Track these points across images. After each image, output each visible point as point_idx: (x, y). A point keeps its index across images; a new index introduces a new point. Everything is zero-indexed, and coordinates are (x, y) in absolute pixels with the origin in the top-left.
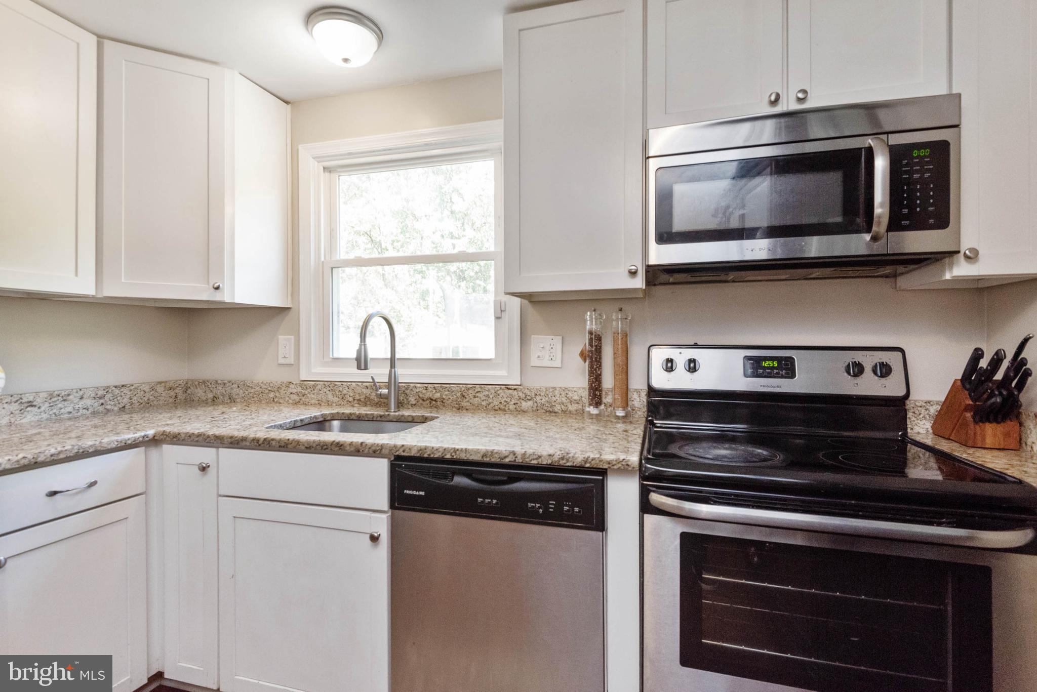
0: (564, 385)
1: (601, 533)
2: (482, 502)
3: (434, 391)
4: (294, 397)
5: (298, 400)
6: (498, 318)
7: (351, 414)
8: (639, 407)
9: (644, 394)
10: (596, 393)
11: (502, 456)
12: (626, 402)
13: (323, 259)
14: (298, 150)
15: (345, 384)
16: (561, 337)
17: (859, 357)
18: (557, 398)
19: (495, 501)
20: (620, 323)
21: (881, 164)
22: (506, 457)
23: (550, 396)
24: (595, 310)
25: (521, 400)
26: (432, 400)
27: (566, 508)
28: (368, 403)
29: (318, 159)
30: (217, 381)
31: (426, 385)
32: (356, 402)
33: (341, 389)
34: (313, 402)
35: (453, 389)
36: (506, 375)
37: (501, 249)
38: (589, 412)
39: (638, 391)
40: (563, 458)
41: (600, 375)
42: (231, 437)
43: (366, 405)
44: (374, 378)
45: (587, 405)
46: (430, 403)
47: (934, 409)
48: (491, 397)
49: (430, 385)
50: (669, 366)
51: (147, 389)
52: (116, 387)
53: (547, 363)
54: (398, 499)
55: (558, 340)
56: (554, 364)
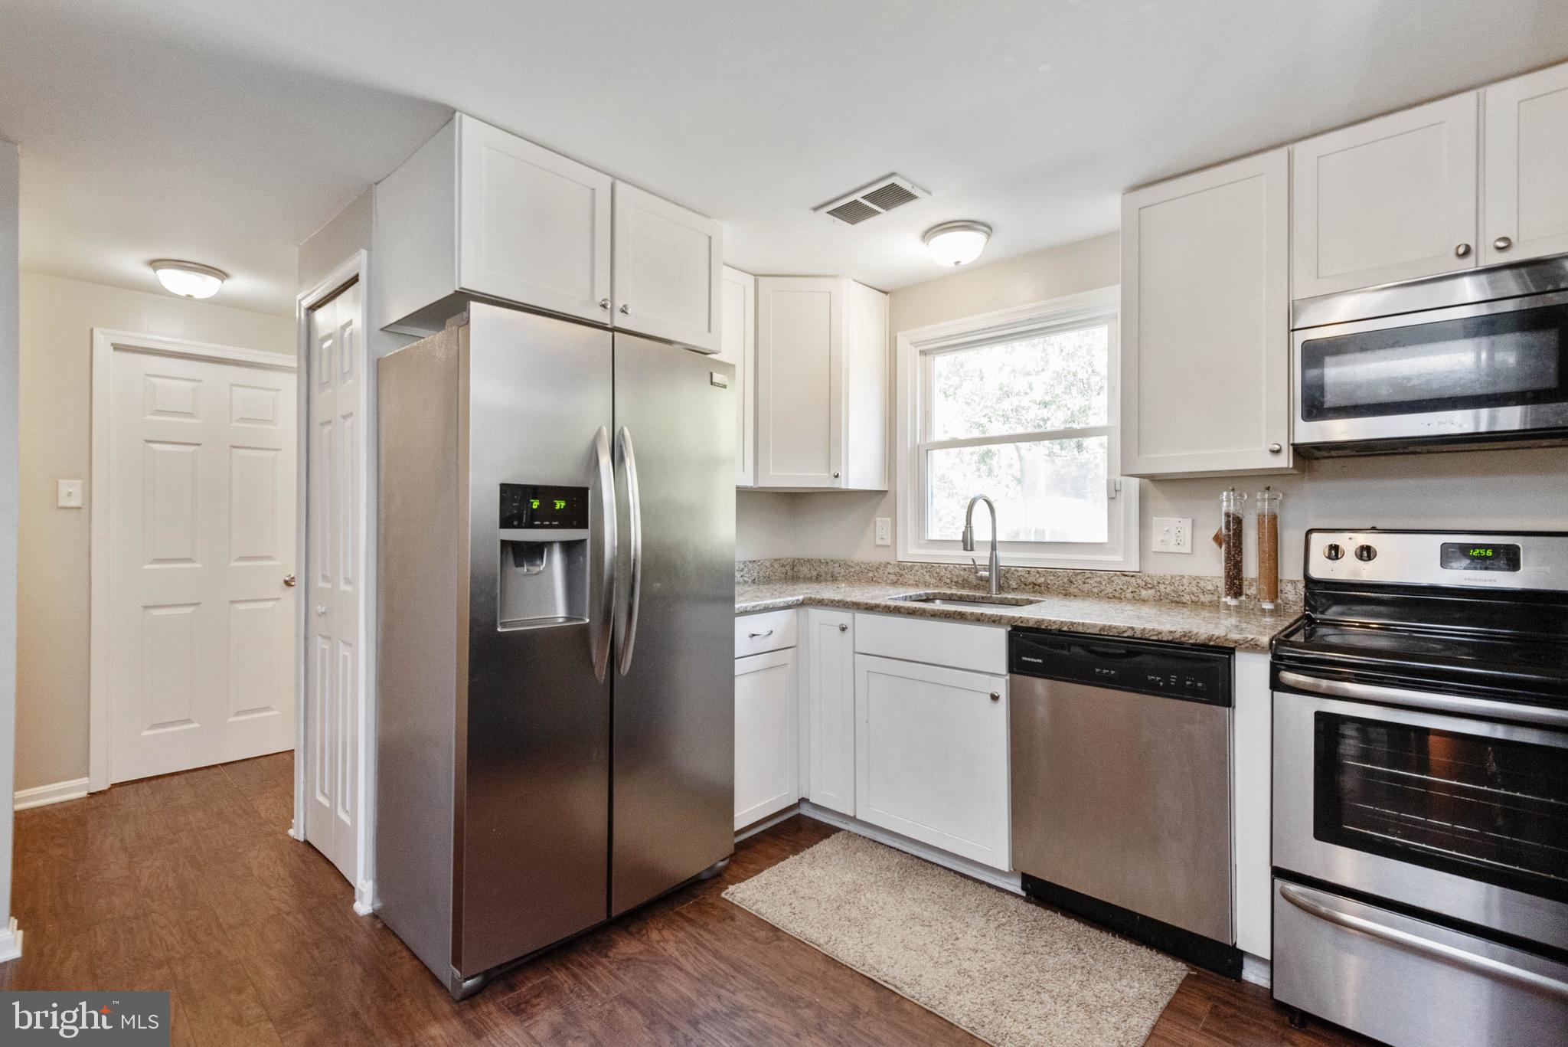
0: (1194, 574)
1: (1227, 709)
2: (1100, 672)
3: (1038, 576)
4: (892, 577)
5: (895, 580)
6: (1111, 499)
7: (952, 594)
8: (1294, 600)
9: (1301, 586)
10: (1235, 582)
11: (1121, 631)
12: (1274, 593)
13: (918, 442)
14: (896, 338)
15: (942, 565)
16: (1191, 520)
18: (1185, 587)
19: (1113, 672)
20: (1266, 503)
22: (1124, 632)
23: (1176, 585)
24: (1233, 490)
25: (1140, 588)
26: (1035, 584)
27: (1188, 683)
28: (966, 585)
29: (915, 344)
30: (820, 560)
31: (1029, 569)
32: (953, 583)
33: (938, 571)
34: (911, 582)
35: (1060, 574)
36: (1122, 560)
37: (1117, 423)
38: (1226, 602)
39: (1293, 582)
40: (1185, 636)
41: (1241, 561)
42: (867, 604)
43: (964, 587)
44: (975, 560)
45: (1223, 595)
46: (1033, 588)
48: (1104, 583)
49: (1033, 570)
50: (1335, 552)
51: (768, 565)
52: (750, 562)
53: (1172, 548)
54: (1016, 665)
55: (1187, 523)
56: (1182, 550)
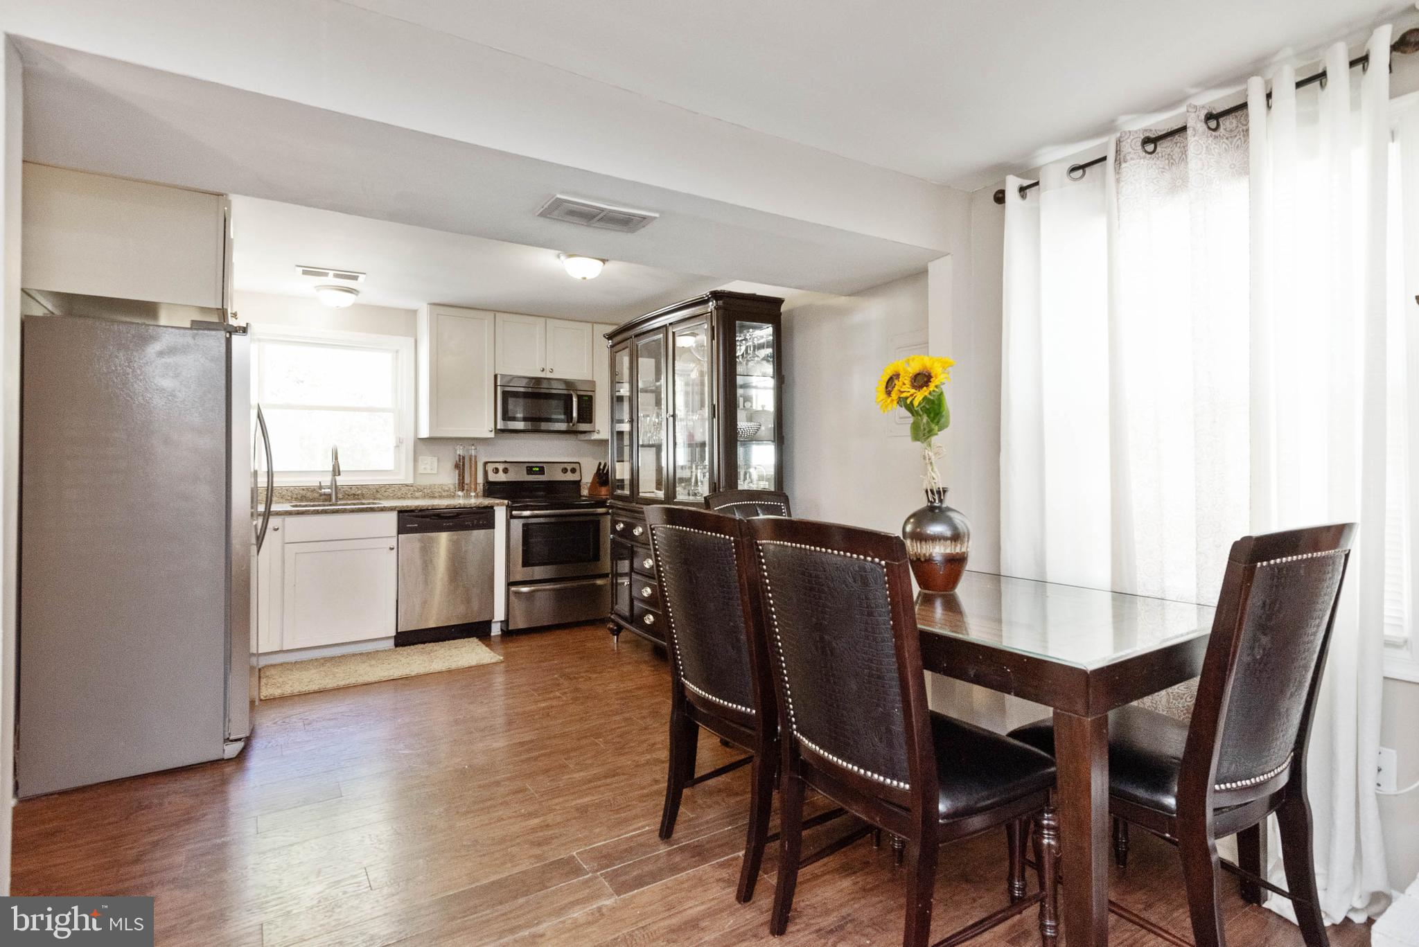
0: (440, 483)
1: (493, 530)
6: (396, 446)
8: (480, 491)
9: (481, 485)
10: (461, 484)
12: (476, 489)
16: (437, 458)
17: (566, 465)
18: (435, 490)
20: (473, 451)
21: (575, 400)
23: (432, 489)
24: (462, 445)
25: (415, 492)
26: (355, 495)
27: (481, 522)
31: (352, 486)
35: (370, 488)
36: (405, 478)
38: (458, 494)
41: (464, 476)
44: (322, 483)
45: (457, 490)
47: (589, 485)
48: (396, 491)
50: (496, 471)
53: (429, 472)
54: (402, 530)
55: (435, 459)
56: (433, 472)
